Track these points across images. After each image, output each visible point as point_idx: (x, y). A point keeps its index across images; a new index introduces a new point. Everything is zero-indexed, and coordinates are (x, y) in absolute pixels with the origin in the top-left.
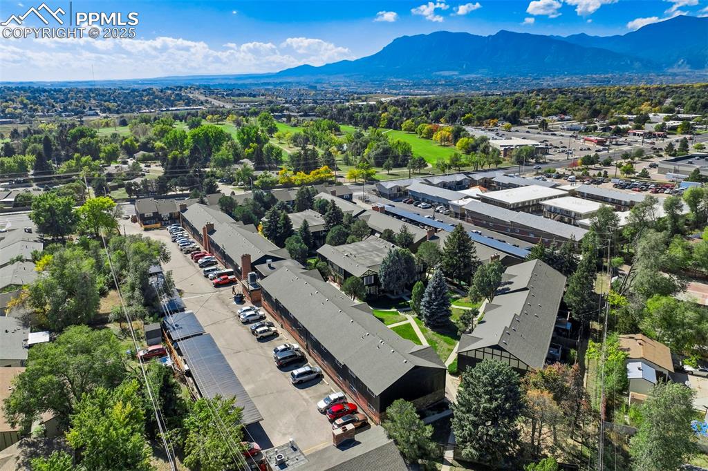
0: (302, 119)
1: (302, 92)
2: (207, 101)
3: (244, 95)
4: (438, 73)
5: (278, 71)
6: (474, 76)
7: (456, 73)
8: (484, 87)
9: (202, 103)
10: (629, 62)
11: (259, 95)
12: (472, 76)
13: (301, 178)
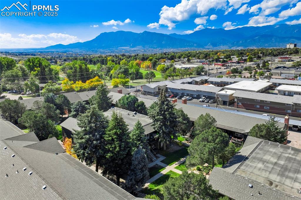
0: (63, 62)
3: (28, 55)
4: (121, 48)
6: (136, 49)
7: (128, 48)
8: (141, 53)
10: (192, 44)
11: (37, 55)
12: (135, 49)
13: (80, 86)
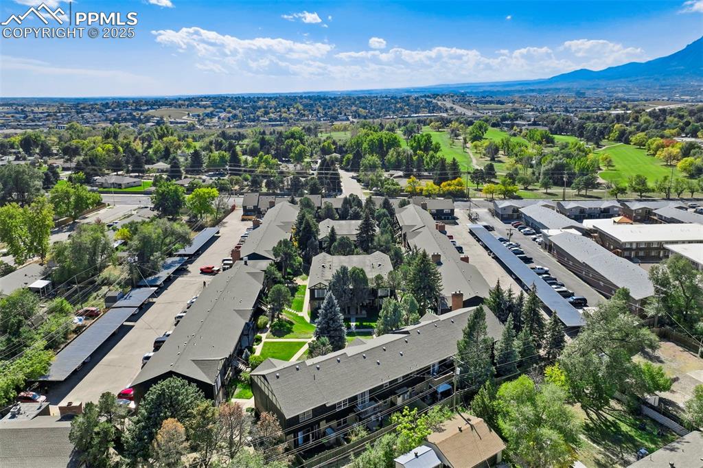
0: (524, 128)
1: (560, 99)
2: (452, 109)
3: (491, 102)
5: (550, 77)
9: (446, 110)
11: (508, 103)
13: (427, 188)
